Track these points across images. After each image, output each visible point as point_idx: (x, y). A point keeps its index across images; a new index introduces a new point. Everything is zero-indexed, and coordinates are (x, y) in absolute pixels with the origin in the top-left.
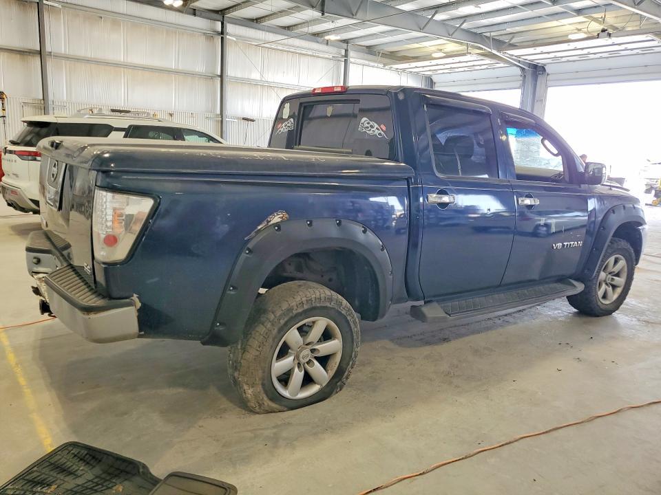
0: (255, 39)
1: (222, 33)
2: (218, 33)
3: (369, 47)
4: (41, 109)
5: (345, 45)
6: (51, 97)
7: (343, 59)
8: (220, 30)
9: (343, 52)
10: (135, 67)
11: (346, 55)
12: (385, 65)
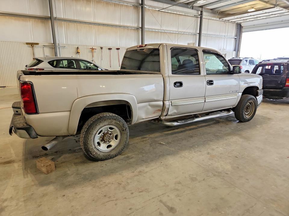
0: (157, 7)
1: (142, 4)
2: (140, 5)
3: (211, 9)
4: (53, 49)
5: (201, 9)
6: (57, 42)
7: (199, 17)
8: (141, 3)
9: (200, 13)
10: (99, 24)
11: (201, 14)
12: (220, 18)
